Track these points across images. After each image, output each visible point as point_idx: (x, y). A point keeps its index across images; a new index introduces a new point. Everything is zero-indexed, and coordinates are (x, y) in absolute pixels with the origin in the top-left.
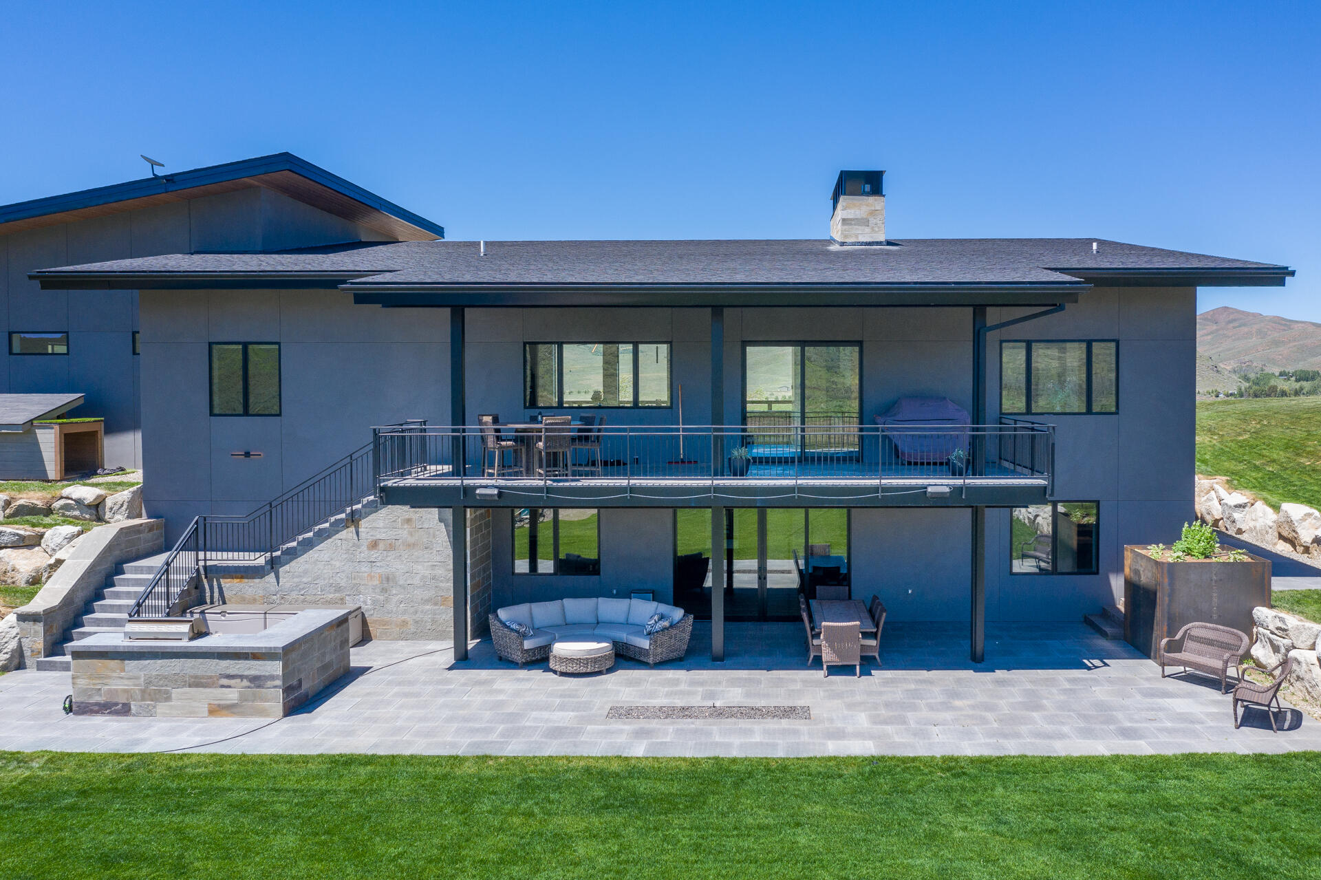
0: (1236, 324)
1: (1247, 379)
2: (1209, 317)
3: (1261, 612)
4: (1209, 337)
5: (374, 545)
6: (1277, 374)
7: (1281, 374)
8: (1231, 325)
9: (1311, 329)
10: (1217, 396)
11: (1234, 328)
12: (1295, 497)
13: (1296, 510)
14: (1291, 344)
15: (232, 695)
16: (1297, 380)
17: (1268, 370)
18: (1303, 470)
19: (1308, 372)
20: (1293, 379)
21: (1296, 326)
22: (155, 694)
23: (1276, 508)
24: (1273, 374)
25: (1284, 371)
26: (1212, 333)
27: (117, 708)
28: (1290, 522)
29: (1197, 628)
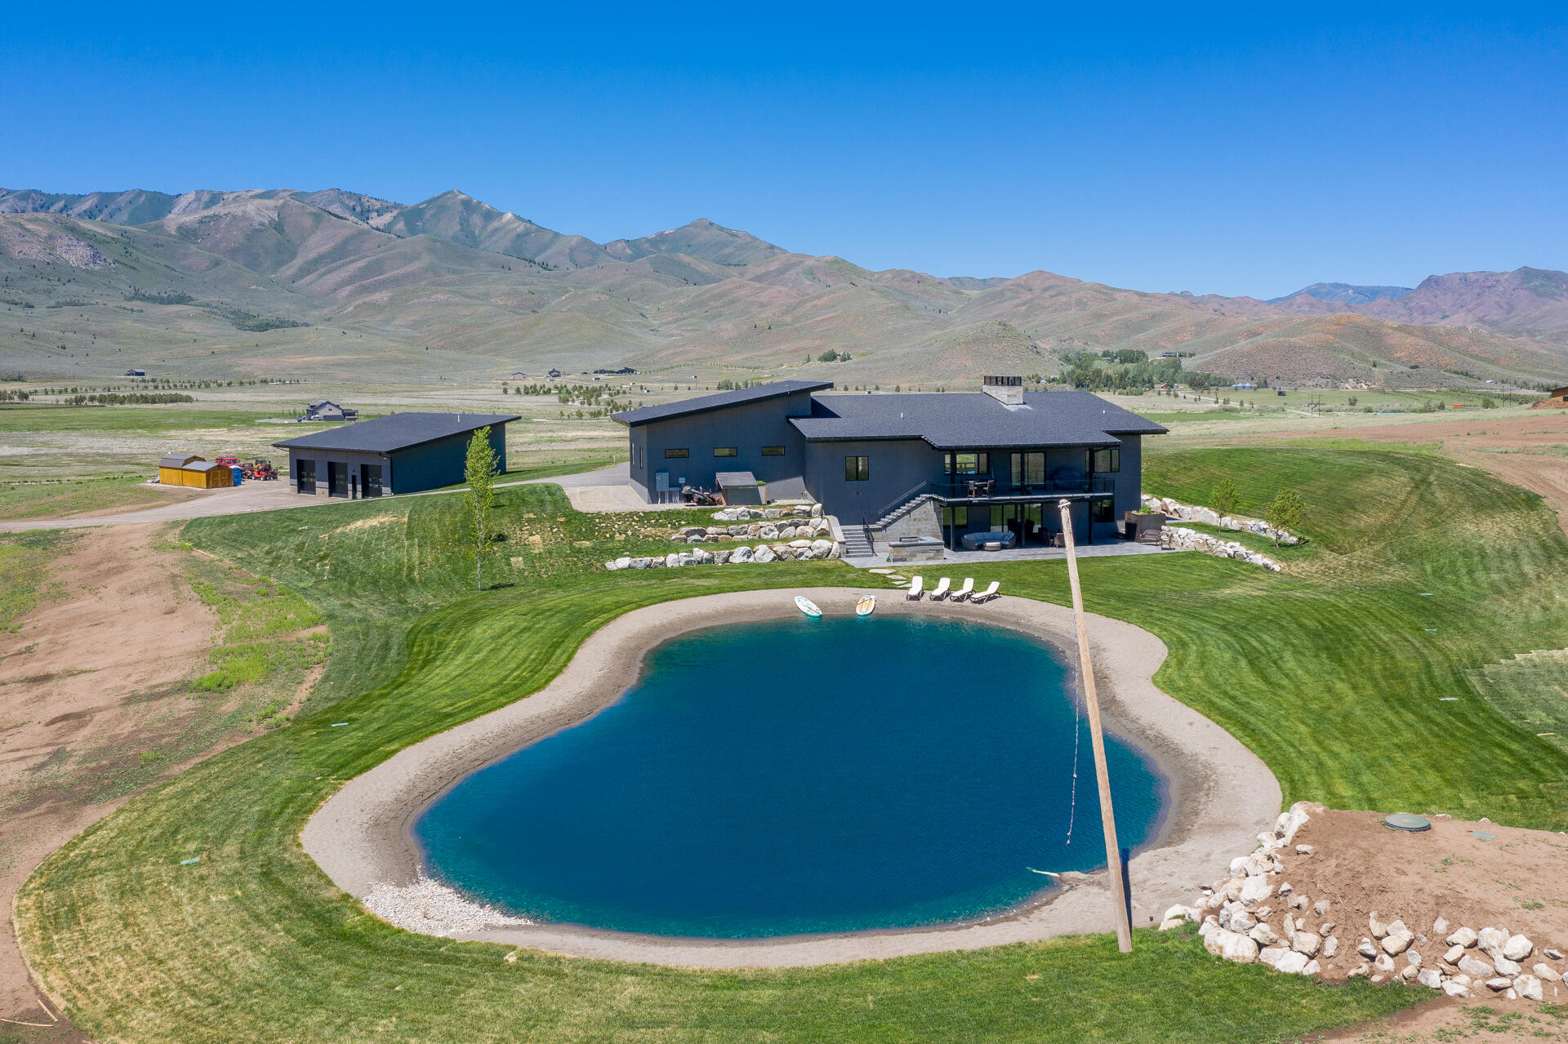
0: (1052, 292)
1: (1068, 360)
2: (1023, 283)
3: (1163, 527)
4: (1024, 308)
5: (915, 520)
6: (1100, 354)
7: (1106, 354)
8: (1048, 294)
9: (1135, 300)
10: (1038, 382)
11: (1052, 297)
12: (1166, 496)
13: (1167, 500)
14: (1115, 319)
15: (932, 555)
16: (1122, 362)
17: (1090, 350)
18: (1167, 485)
19: (1132, 352)
20: (1117, 360)
21: (1117, 295)
22: (913, 555)
23: (1161, 500)
24: (1096, 355)
25: (1108, 351)
26: (1025, 303)
27: (903, 560)
28: (1165, 504)
29: (1148, 531)
